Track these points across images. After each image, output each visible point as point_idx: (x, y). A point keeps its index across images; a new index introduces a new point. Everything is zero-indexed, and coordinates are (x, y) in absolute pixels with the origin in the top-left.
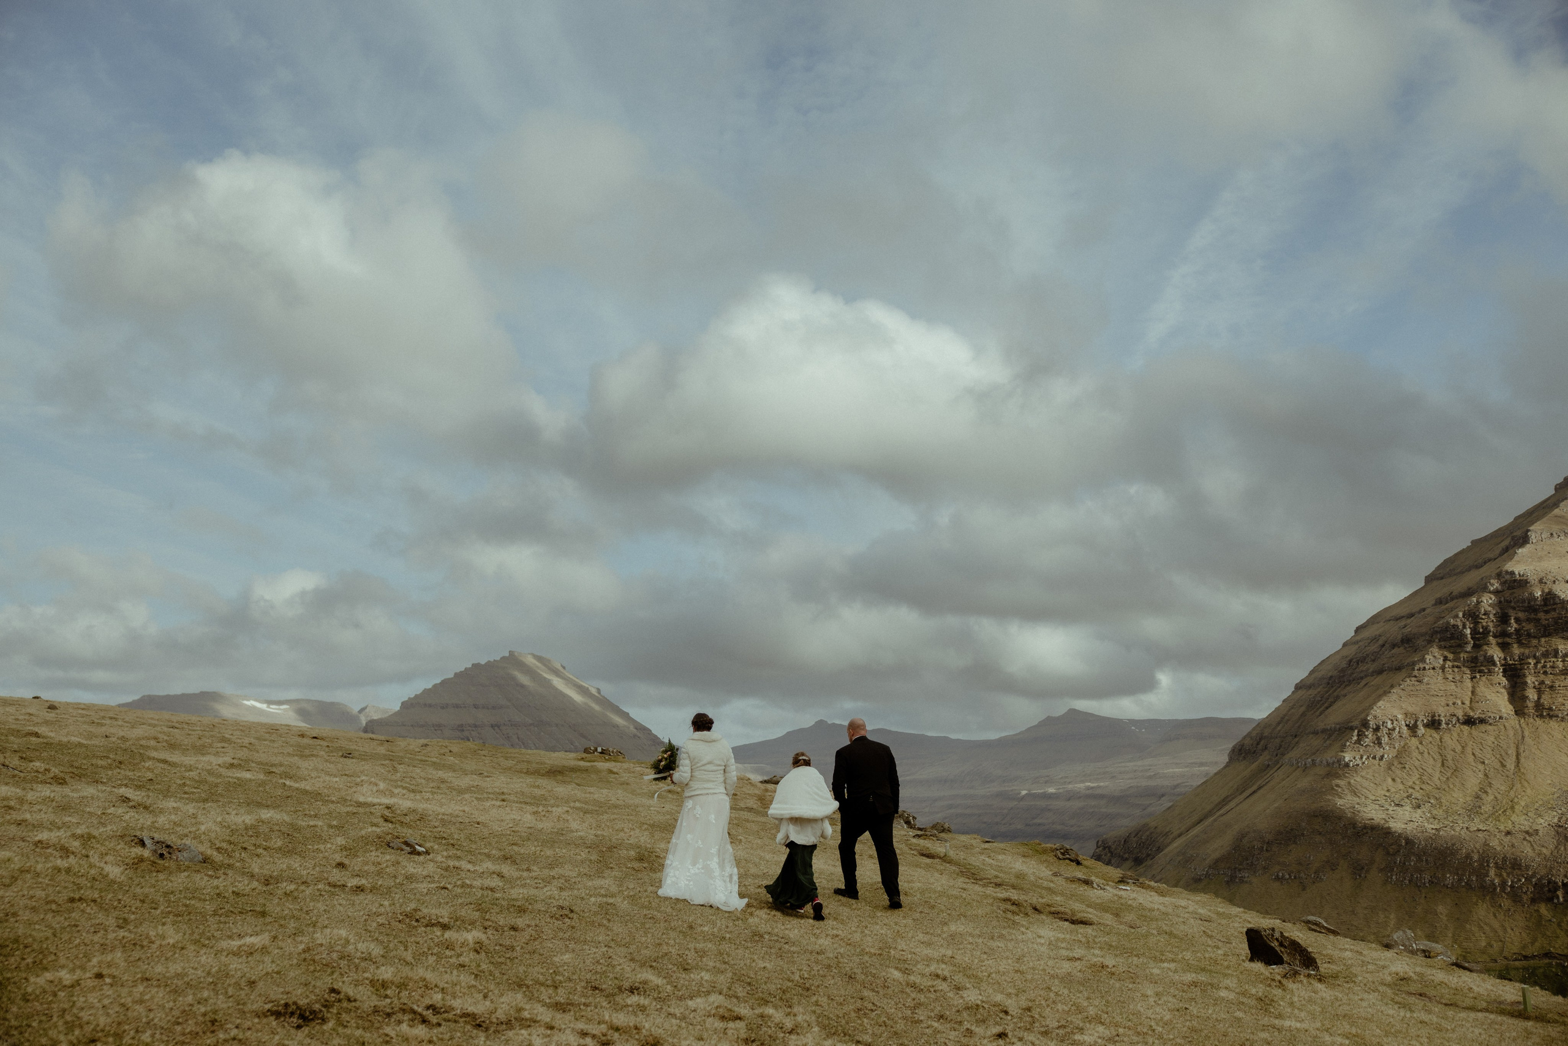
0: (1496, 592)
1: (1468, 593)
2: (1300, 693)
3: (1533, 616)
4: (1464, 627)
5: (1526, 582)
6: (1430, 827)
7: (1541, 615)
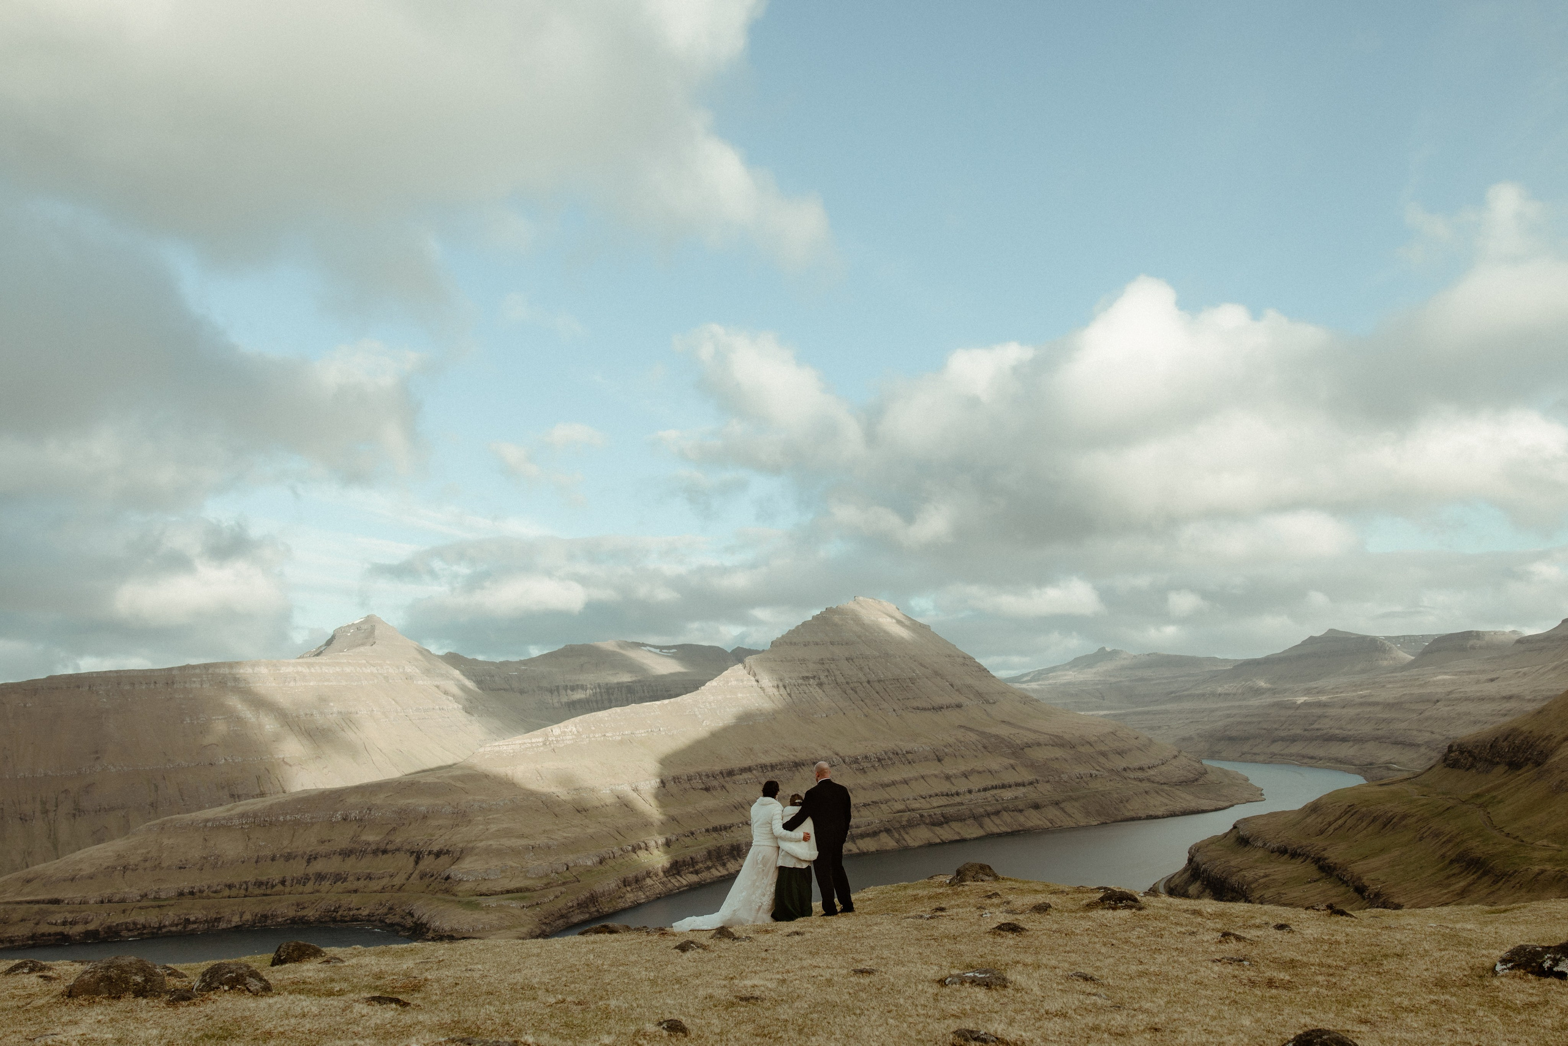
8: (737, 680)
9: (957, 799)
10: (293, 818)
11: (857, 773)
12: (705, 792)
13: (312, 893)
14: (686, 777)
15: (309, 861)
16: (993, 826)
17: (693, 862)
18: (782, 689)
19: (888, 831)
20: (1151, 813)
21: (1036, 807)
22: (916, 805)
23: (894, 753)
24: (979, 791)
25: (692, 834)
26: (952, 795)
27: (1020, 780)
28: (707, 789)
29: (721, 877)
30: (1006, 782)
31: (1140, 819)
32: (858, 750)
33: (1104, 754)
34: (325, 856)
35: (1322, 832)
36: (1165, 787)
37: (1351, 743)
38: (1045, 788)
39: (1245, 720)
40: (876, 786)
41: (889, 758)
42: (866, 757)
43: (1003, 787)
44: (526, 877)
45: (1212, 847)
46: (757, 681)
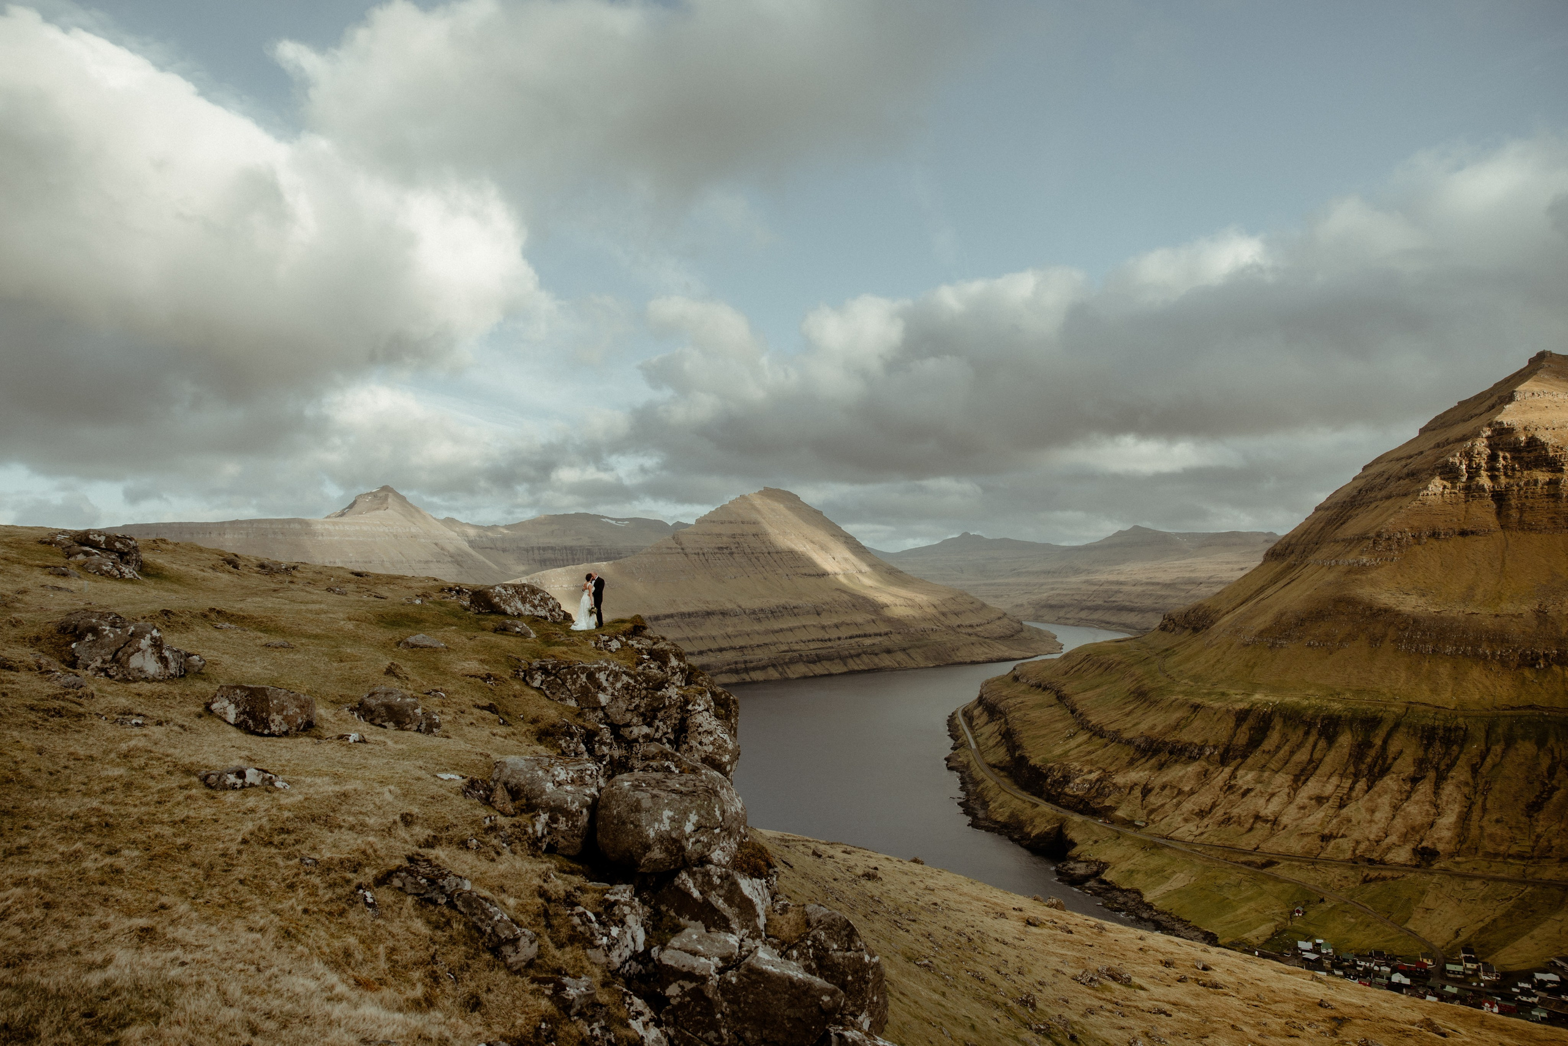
0: (1488, 438)
1: (1464, 439)
2: (1320, 513)
3: (1517, 455)
4: (1461, 463)
5: (1513, 429)
6: (1432, 610)
7: (1524, 454)
8: (668, 549)
9: (829, 644)
16: (853, 665)
18: (701, 556)
19: (774, 666)
21: (888, 651)
22: (798, 648)
23: (783, 608)
24: (846, 638)
26: (826, 641)
27: (878, 631)
30: (867, 632)
31: (965, 663)
32: (756, 604)
33: (944, 614)
35: (1066, 673)
36: (987, 640)
37: (1136, 613)
38: (897, 639)
39: (1065, 592)
40: (767, 632)
41: (780, 611)
42: (762, 610)
43: (865, 636)
45: (997, 682)
46: (683, 549)
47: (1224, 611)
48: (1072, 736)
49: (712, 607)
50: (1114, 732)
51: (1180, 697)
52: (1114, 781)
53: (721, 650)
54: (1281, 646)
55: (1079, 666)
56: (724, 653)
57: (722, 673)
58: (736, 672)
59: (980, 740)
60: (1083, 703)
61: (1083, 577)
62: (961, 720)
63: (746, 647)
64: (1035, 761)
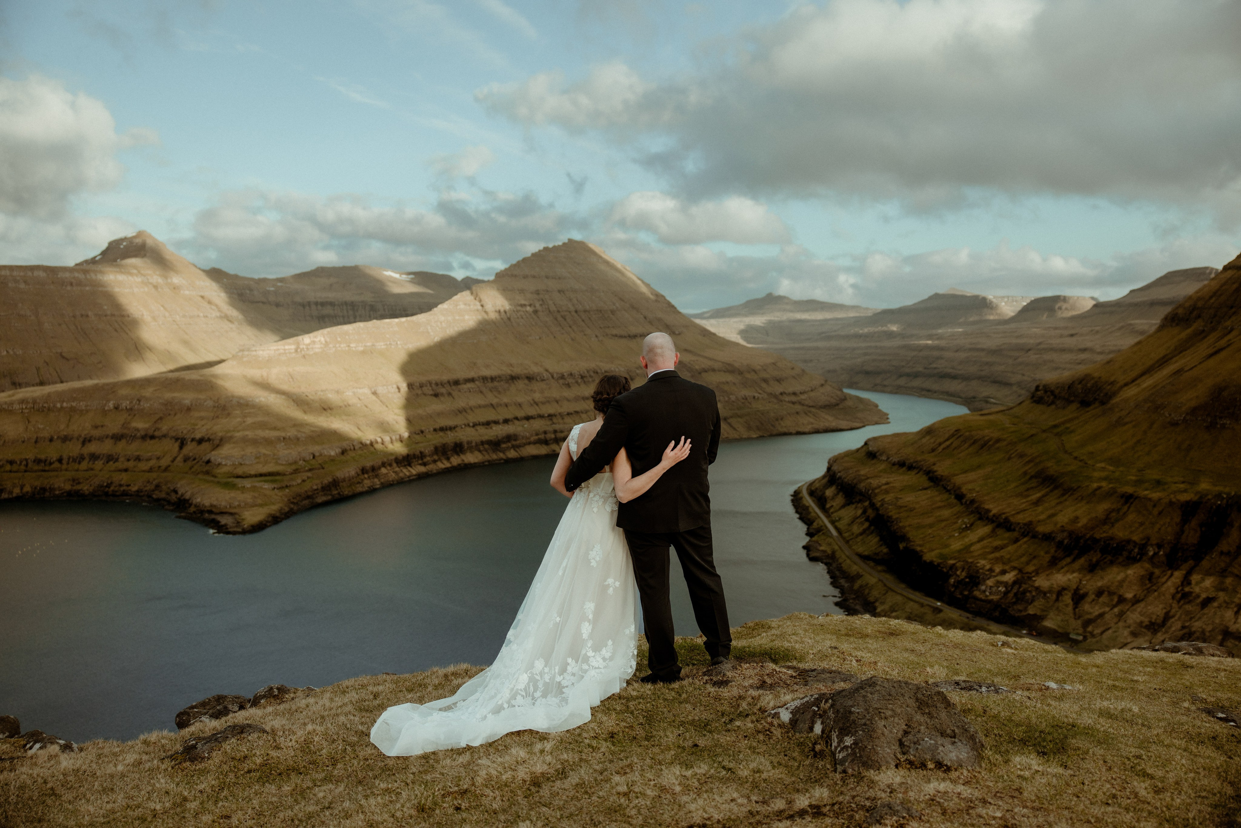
8: (465, 304)
10: (69, 405)
11: (564, 387)
12: (434, 398)
13: (87, 470)
14: (418, 384)
15: (84, 443)
17: (422, 455)
20: (800, 430)
23: (594, 372)
25: (422, 432)
28: (436, 395)
29: (445, 468)
31: (790, 434)
32: (564, 368)
33: (765, 380)
34: (99, 440)
35: (933, 451)
36: (813, 410)
37: (960, 381)
39: (880, 358)
40: (577, 399)
41: (591, 376)
42: (571, 374)
44: (277, 463)
45: (846, 459)
46: (482, 306)
47: (1122, 383)
48: (969, 527)
49: (517, 371)
50: (1025, 524)
51: (1104, 484)
52: (1037, 584)
53: (528, 418)
54: (1223, 426)
55: (948, 443)
56: (532, 421)
57: (529, 443)
58: (546, 442)
59: (841, 525)
60: (970, 486)
61: (897, 342)
62: (808, 501)
63: (555, 416)
64: (930, 556)
